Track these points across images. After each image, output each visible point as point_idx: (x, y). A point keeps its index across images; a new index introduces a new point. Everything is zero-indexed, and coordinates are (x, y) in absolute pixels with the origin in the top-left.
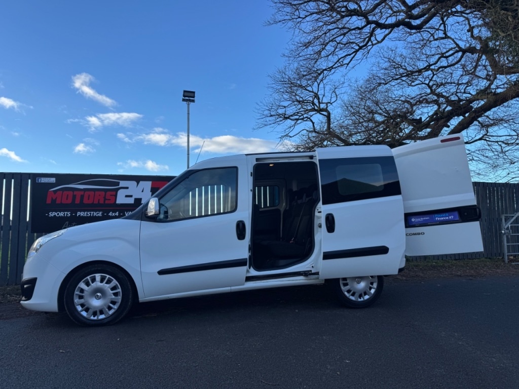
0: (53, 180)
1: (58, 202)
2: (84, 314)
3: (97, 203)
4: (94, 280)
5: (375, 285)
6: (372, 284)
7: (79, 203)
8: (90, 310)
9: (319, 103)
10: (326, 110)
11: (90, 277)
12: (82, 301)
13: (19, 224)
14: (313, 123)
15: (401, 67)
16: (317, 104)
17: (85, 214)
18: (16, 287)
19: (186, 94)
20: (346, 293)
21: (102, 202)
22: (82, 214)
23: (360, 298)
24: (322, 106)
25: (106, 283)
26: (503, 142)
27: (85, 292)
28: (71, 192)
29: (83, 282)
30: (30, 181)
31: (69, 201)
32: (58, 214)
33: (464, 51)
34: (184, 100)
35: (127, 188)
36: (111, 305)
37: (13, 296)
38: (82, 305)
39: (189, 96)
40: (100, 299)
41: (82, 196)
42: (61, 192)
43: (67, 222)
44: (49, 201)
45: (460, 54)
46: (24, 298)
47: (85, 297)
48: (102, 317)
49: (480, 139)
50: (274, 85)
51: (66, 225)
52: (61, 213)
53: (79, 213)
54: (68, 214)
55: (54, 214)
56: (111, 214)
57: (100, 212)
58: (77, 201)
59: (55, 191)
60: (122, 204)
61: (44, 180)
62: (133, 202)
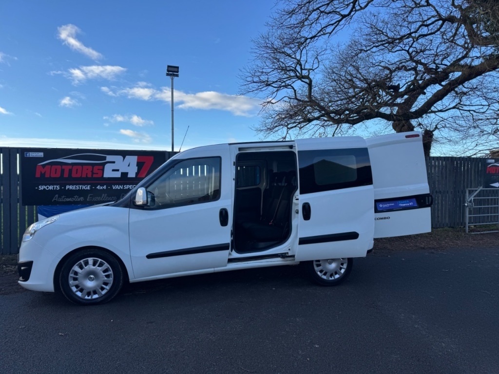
0: (41, 154)
1: (47, 176)
2: (79, 294)
3: (85, 177)
4: (87, 263)
5: (345, 266)
6: (342, 264)
7: (67, 176)
8: (84, 291)
9: (301, 69)
10: (308, 77)
11: (83, 261)
12: (76, 282)
13: (10, 197)
14: (295, 91)
15: (383, 33)
16: (299, 71)
17: (74, 187)
18: (10, 257)
19: (170, 69)
20: (319, 273)
21: (89, 176)
22: (71, 187)
23: (331, 277)
24: (305, 73)
25: (99, 266)
26: (474, 111)
27: (79, 274)
28: (60, 166)
29: (77, 265)
30: (18, 155)
31: (58, 175)
32: (48, 188)
33: (444, 21)
34: (168, 75)
35: (114, 162)
36: (104, 286)
37: (9, 267)
38: (77, 286)
39: (173, 71)
40: (93, 280)
41: (70, 171)
42: (50, 166)
43: (57, 196)
44: (38, 175)
45: (440, 22)
46: (21, 278)
47: (79, 279)
48: (95, 296)
49: (454, 108)
50: (257, 51)
51: (56, 198)
52: (51, 186)
53: (68, 187)
54: (57, 187)
55: (44, 187)
56: (98, 187)
57: (89, 186)
58: (66, 175)
59: (44, 166)
60: (108, 178)
61: (33, 155)
62: (120, 176)
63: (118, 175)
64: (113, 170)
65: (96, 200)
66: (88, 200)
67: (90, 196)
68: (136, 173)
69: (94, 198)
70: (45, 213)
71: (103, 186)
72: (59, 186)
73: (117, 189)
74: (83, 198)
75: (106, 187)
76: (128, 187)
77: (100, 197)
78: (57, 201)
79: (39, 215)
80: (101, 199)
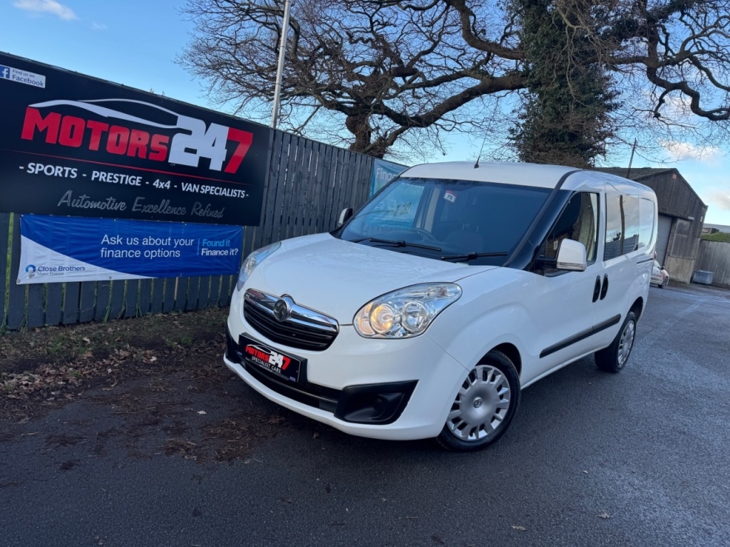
0: (39, 80)
1: (50, 139)
2: (459, 433)
3: (134, 155)
7: (97, 149)
8: (466, 428)
17: (109, 177)
21: (142, 154)
22: (102, 176)
27: (462, 397)
28: (82, 121)
31: (76, 142)
32: (49, 170)
35: (189, 133)
36: (496, 414)
38: (456, 420)
40: (481, 404)
41: (105, 136)
42: (60, 115)
43: (69, 193)
47: (462, 407)
48: (482, 434)
51: (66, 199)
52: (57, 167)
53: (96, 174)
54: (72, 172)
55: (40, 167)
56: (157, 183)
57: (138, 178)
58: (94, 145)
59: (45, 111)
60: (177, 165)
61: (18, 75)
62: (195, 164)
63: (192, 161)
64: (187, 150)
65: (148, 211)
66: (134, 210)
67: (139, 202)
68: (223, 162)
69: (145, 207)
71: (166, 182)
72: (76, 170)
73: (189, 191)
74: (124, 203)
75: (170, 185)
76: (206, 190)
77: (156, 206)
78: (69, 205)
79: (23, 237)
80: (159, 210)
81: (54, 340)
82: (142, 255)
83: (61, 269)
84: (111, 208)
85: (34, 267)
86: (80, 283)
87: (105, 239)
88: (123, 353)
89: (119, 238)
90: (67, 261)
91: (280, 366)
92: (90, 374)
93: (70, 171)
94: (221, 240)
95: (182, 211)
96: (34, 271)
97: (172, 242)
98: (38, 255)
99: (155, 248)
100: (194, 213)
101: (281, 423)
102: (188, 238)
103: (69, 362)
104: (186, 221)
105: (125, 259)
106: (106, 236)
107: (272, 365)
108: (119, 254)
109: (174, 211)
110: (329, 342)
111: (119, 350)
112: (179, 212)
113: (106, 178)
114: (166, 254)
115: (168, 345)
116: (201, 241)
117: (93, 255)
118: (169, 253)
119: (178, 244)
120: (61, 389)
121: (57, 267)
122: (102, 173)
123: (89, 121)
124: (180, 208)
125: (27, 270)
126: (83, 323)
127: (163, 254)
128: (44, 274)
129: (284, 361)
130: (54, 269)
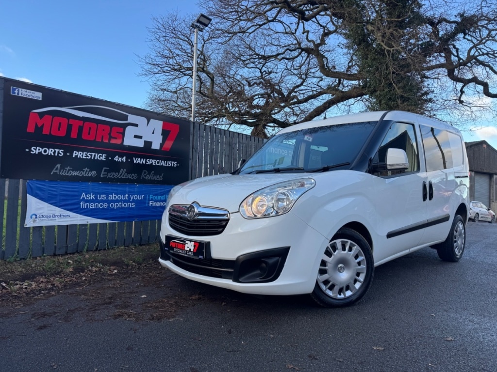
0: (38, 96)
1: (46, 131)
2: (329, 292)
7: (76, 137)
12: (326, 276)
17: (84, 155)
19: (201, 19)
20: (455, 249)
21: (106, 140)
22: (79, 155)
25: (349, 251)
27: (328, 264)
28: (65, 120)
31: (62, 133)
32: (45, 151)
33: (302, 50)
34: (193, 25)
35: (136, 125)
36: (357, 278)
38: (326, 282)
39: (202, 23)
41: (81, 128)
42: (51, 117)
43: (59, 166)
44: (31, 129)
48: (349, 293)
51: (57, 169)
52: (50, 149)
53: (76, 153)
54: (60, 152)
55: (39, 150)
56: (116, 158)
57: (104, 155)
58: (74, 135)
59: (41, 115)
60: (130, 147)
61: (24, 93)
62: (142, 145)
63: (140, 144)
64: (136, 137)
65: (112, 177)
66: (102, 176)
67: (105, 171)
68: (161, 144)
69: (109, 174)
70: (38, 192)
71: (122, 157)
72: (63, 151)
73: (139, 163)
74: (95, 172)
75: (126, 159)
76: (150, 162)
77: (117, 173)
78: (58, 174)
79: (28, 195)
80: (119, 176)
81: (48, 263)
82: (109, 206)
83: (54, 216)
84: (86, 175)
85: (36, 215)
86: (67, 225)
87: (83, 196)
88: (94, 269)
89: (93, 195)
90: (58, 211)
91: (192, 250)
92: (70, 281)
93: (58, 152)
94: (162, 195)
95: (134, 176)
96: (36, 218)
97: (129, 197)
98: (39, 207)
99: (117, 201)
100: (143, 178)
101: (199, 299)
102: (139, 194)
103: (57, 275)
104: (137, 183)
105: (97, 209)
106: (84, 193)
107: (187, 251)
108: (92, 206)
109: (129, 176)
110: (224, 227)
111: (92, 267)
112: (133, 177)
113: (82, 156)
114: (125, 205)
115: (126, 263)
116: (149, 196)
117: (76, 206)
118: (127, 205)
119: (133, 199)
120: (49, 290)
121: (52, 215)
122: (80, 152)
123: (70, 120)
124: (133, 174)
125: (31, 218)
126: (70, 254)
127: (123, 205)
128: (43, 220)
129: (195, 246)
130: (50, 217)
